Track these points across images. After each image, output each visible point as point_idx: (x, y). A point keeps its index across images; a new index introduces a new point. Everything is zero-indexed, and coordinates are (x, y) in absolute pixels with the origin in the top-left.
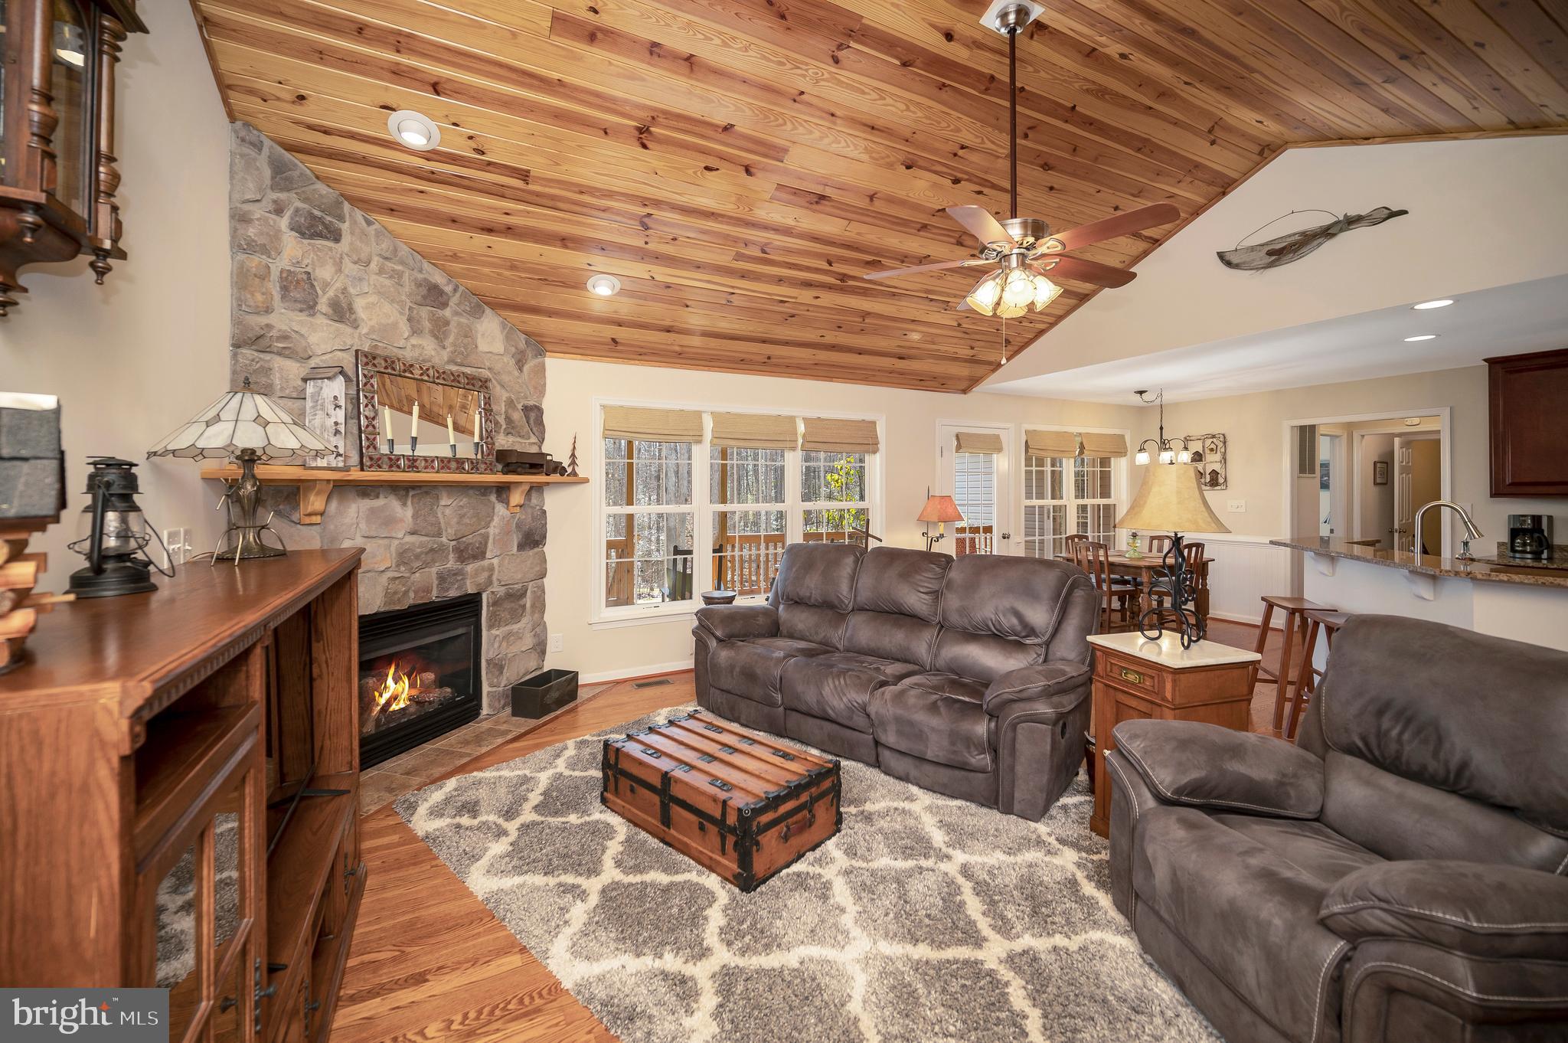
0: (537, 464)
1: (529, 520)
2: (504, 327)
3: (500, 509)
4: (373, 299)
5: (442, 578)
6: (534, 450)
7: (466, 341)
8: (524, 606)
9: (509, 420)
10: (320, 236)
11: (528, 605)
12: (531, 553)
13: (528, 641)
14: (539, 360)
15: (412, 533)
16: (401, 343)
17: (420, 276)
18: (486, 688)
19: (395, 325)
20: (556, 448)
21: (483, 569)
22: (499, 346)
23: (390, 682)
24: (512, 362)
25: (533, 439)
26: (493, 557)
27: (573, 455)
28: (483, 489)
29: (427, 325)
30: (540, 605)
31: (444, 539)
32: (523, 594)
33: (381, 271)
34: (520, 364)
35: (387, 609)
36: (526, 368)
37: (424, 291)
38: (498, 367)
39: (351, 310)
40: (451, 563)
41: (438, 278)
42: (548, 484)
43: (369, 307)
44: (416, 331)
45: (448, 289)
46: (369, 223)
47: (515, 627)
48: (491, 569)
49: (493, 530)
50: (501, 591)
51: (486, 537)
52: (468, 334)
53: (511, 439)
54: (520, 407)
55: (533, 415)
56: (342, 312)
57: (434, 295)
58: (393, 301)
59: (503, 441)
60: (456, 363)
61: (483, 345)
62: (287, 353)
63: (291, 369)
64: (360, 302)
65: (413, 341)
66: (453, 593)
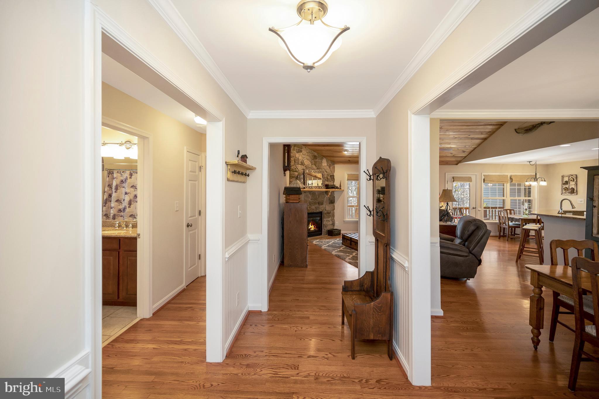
0: (334, 187)
1: (331, 198)
2: (327, 160)
3: (326, 196)
4: (306, 160)
5: (316, 208)
6: (332, 184)
8: (330, 215)
9: (328, 178)
10: (299, 152)
12: (331, 205)
13: (331, 223)
14: (334, 166)
15: (311, 199)
16: (310, 167)
17: (313, 155)
18: (323, 230)
20: (337, 184)
21: (323, 207)
22: (326, 164)
24: (328, 167)
25: (332, 182)
26: (324, 205)
27: (340, 185)
28: (323, 192)
29: (314, 163)
30: (333, 216)
31: (316, 201)
32: (330, 213)
34: (330, 168)
37: (313, 157)
38: (326, 168)
40: (317, 205)
41: (316, 154)
42: (335, 191)
43: (306, 161)
44: (312, 164)
45: (317, 156)
46: (306, 148)
47: (328, 219)
49: (325, 199)
50: (326, 212)
51: (323, 201)
52: (321, 163)
53: (328, 182)
54: (330, 175)
55: (332, 177)
56: (302, 164)
57: (315, 157)
58: (309, 160)
59: (327, 183)
60: (318, 169)
61: (323, 165)
62: (296, 171)
63: (296, 174)
64: (305, 161)
65: (312, 166)
66: (318, 211)
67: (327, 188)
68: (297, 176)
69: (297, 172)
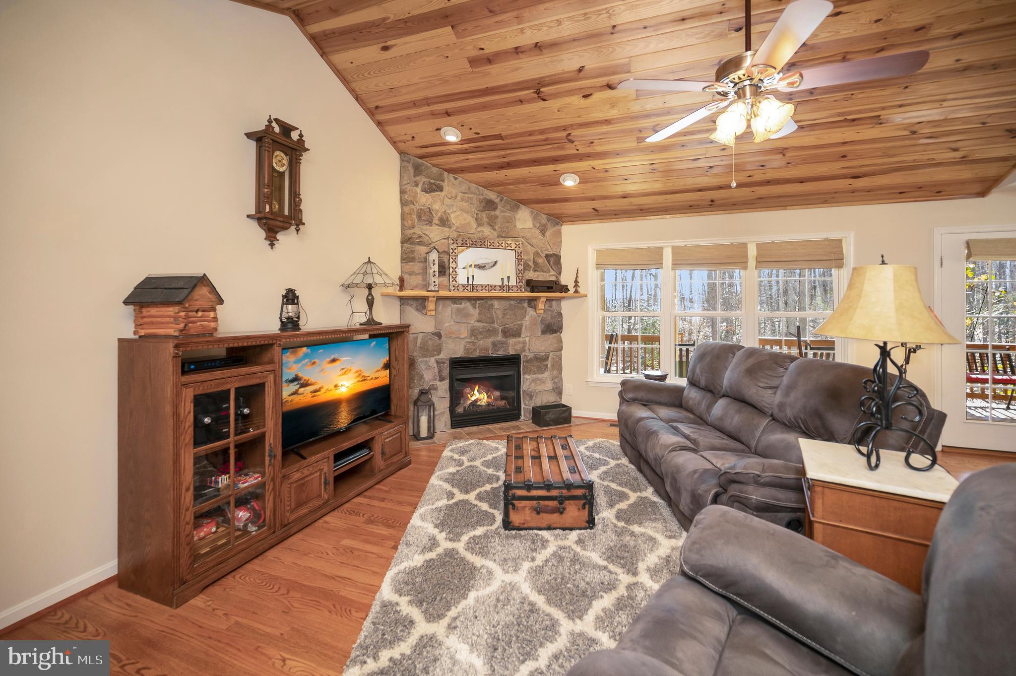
0: (554, 286)
1: (549, 318)
2: (532, 213)
3: (531, 312)
4: (458, 213)
5: (494, 344)
6: (553, 278)
7: (508, 225)
8: (547, 366)
9: (535, 263)
10: (434, 191)
11: (549, 365)
12: (551, 336)
13: (549, 385)
14: (557, 227)
15: (478, 321)
16: (473, 231)
17: (481, 197)
18: (523, 406)
19: (469, 223)
20: (566, 279)
21: (519, 342)
22: (529, 224)
23: (476, 392)
24: (537, 232)
25: (553, 273)
26: (525, 337)
27: (576, 282)
28: (521, 300)
29: (485, 220)
30: (558, 366)
31: (496, 325)
32: (547, 358)
33: (462, 200)
34: (544, 235)
35: (465, 356)
36: (548, 234)
37: (484, 204)
38: (528, 235)
39: (448, 220)
40: (500, 338)
41: (492, 196)
42: (564, 297)
43: (457, 217)
44: (479, 225)
45: (497, 201)
46: (456, 179)
47: (540, 376)
48: (524, 343)
49: (527, 321)
50: (531, 356)
51: (521, 326)
52: (510, 221)
53: (537, 273)
54: (543, 255)
55: (552, 260)
56: (444, 222)
57: (489, 205)
58: (467, 213)
59: (531, 275)
60: (502, 237)
61: (519, 225)
62: (421, 243)
63: (423, 249)
64: (452, 216)
65: (479, 229)
66: (501, 353)
67: (532, 291)
68: (425, 258)
69: (427, 245)
